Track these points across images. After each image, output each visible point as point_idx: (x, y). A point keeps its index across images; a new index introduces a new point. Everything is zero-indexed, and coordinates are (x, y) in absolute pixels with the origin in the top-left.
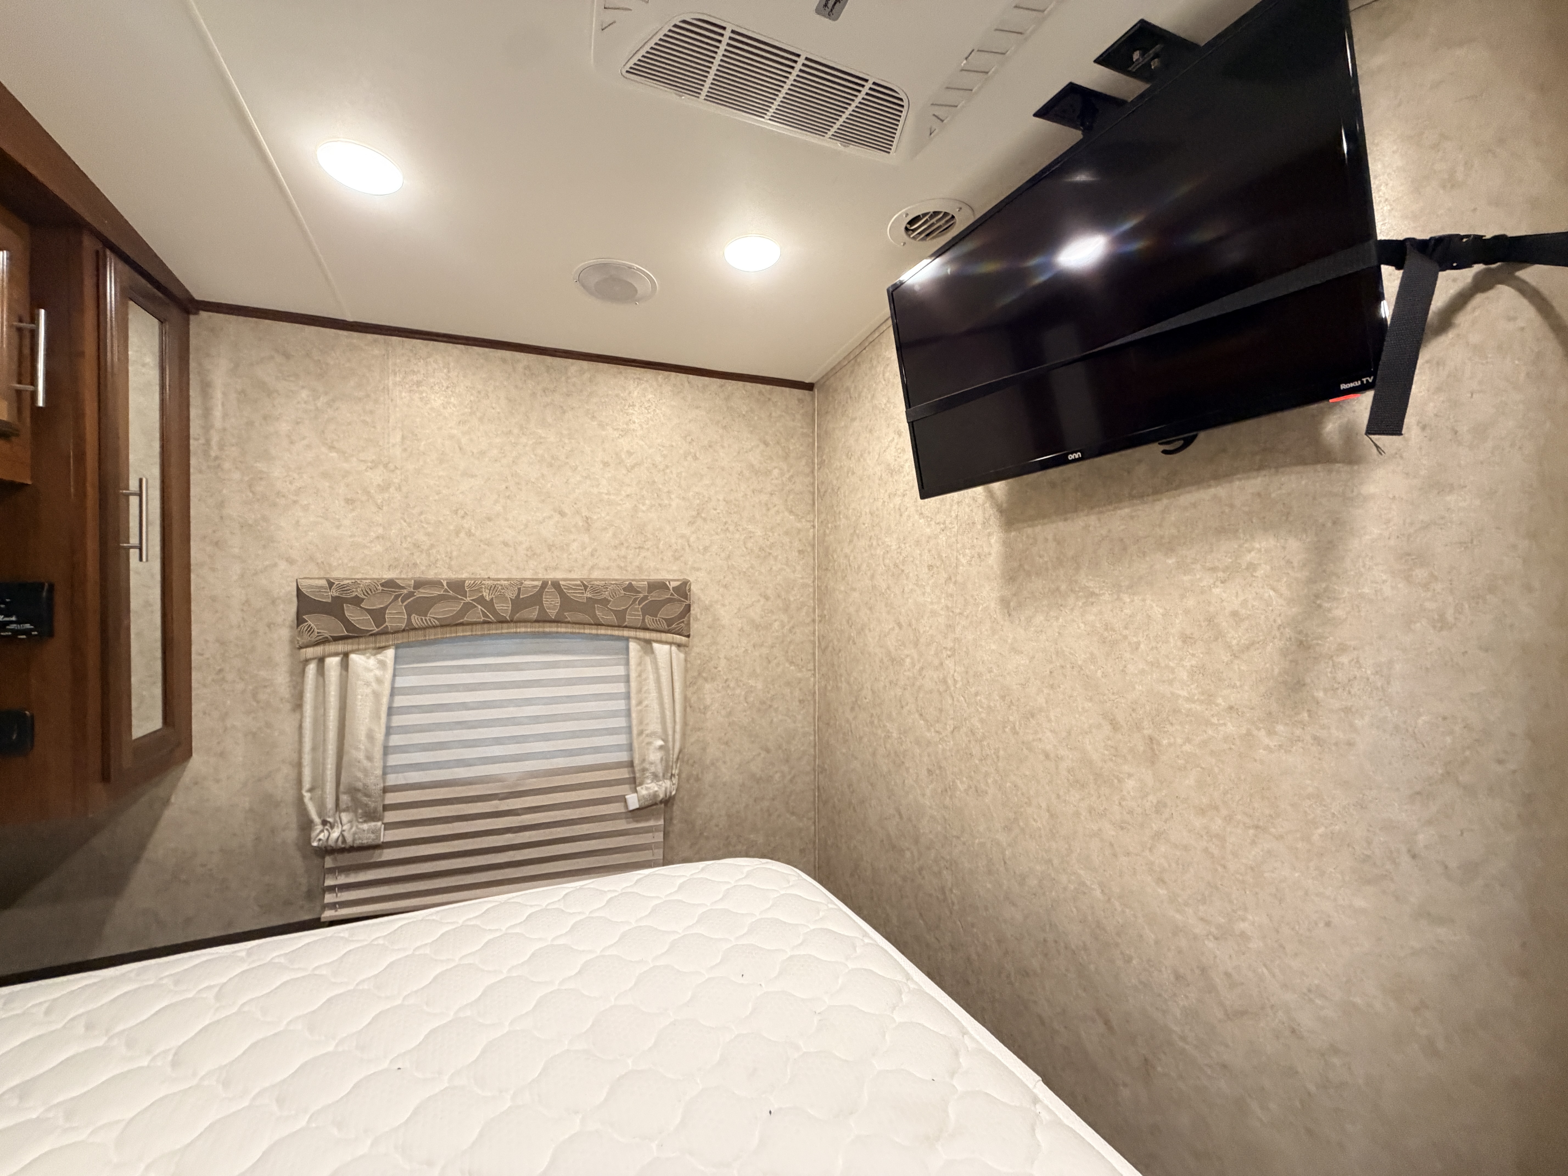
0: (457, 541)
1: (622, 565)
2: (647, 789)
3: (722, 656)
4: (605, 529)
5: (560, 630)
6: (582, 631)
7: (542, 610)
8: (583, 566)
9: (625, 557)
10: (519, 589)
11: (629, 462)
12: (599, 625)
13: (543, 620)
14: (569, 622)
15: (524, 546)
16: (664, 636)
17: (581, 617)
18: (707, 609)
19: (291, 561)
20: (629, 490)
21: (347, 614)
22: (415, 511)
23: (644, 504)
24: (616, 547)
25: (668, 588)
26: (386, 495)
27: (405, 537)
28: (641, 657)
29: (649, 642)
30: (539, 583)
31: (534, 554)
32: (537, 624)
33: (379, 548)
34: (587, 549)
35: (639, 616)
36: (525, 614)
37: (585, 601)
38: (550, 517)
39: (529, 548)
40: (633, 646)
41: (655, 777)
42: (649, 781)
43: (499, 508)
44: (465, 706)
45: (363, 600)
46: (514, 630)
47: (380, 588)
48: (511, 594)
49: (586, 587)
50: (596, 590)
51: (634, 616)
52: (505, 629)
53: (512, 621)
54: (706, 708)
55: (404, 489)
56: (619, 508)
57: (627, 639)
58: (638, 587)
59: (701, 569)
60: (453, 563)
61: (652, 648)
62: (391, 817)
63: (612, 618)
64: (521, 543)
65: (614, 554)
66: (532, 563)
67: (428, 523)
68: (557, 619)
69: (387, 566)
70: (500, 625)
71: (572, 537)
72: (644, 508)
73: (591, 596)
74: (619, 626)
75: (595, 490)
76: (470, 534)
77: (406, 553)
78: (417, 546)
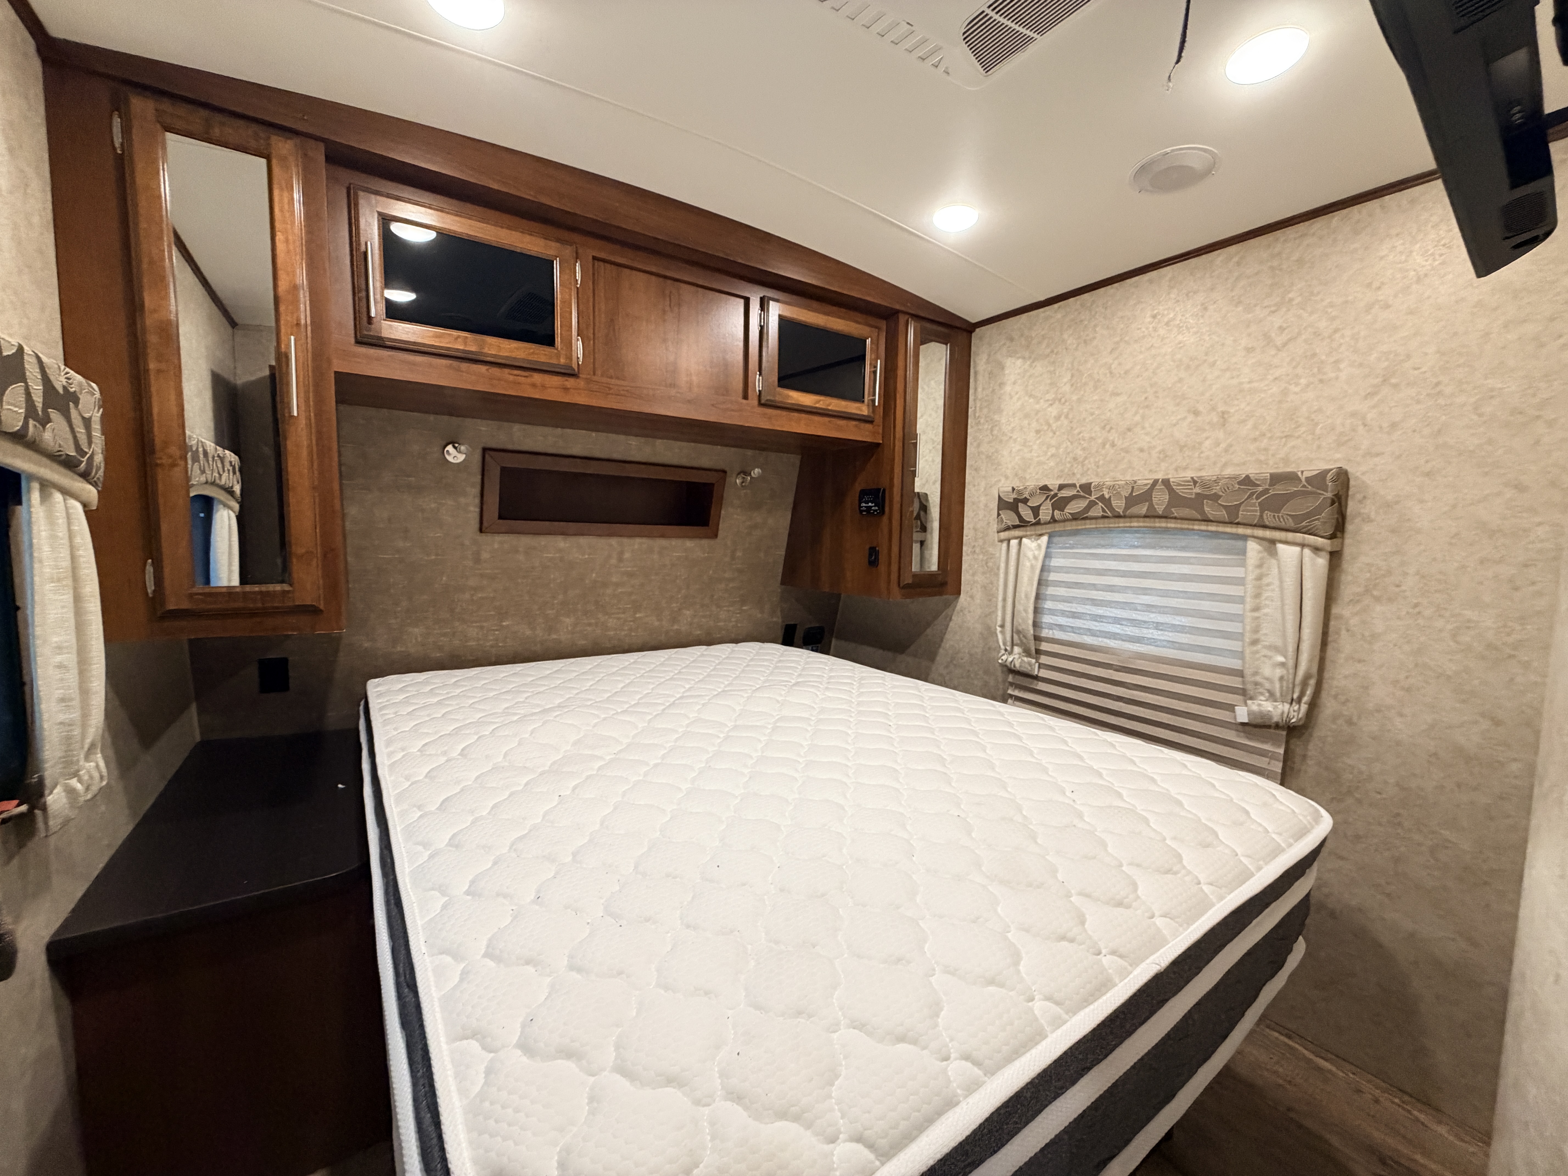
0: (1103, 452)
1: (1262, 458)
2: (1259, 705)
3: (1412, 570)
4: (1244, 421)
5: (1169, 525)
6: (1191, 527)
7: (1151, 506)
8: (1215, 463)
9: (1266, 450)
10: (1133, 487)
11: (1279, 341)
12: (1207, 521)
13: (1151, 515)
14: (1175, 518)
15: (1157, 450)
16: (1290, 536)
17: (1186, 512)
18: (1388, 505)
19: (1007, 478)
20: (1278, 373)
21: (1020, 510)
22: (1076, 432)
23: (1297, 384)
24: (1255, 440)
25: (1299, 479)
26: (1059, 423)
27: (1069, 453)
28: (1262, 559)
29: (1273, 542)
30: (1151, 482)
31: (1166, 456)
32: (1147, 520)
33: (1052, 464)
34: (1221, 446)
35: (1256, 511)
36: (1134, 510)
37: (1193, 496)
38: (1185, 418)
39: (1162, 451)
40: (1253, 547)
41: (1272, 696)
42: (1262, 698)
43: (1138, 418)
44: (1094, 587)
45: (1028, 500)
46: (1128, 525)
47: (1038, 491)
48: (1125, 493)
49: (1195, 482)
50: (1205, 484)
51: (1251, 511)
52: (1122, 523)
53: (1125, 517)
54: (1374, 637)
55: (1070, 416)
56: (1263, 395)
57: (1245, 538)
58: (1256, 479)
59: (1383, 454)
60: (1099, 470)
61: (1276, 549)
62: (1044, 659)
63: (1223, 514)
64: (1155, 447)
65: (1252, 447)
66: (1164, 465)
67: (1084, 440)
68: (1165, 514)
69: (1056, 476)
70: (1117, 520)
71: (1205, 435)
72: (1297, 389)
73: (1199, 491)
74: (1231, 523)
75: (1235, 382)
76: (1113, 445)
77: (1068, 465)
78: (1075, 459)
